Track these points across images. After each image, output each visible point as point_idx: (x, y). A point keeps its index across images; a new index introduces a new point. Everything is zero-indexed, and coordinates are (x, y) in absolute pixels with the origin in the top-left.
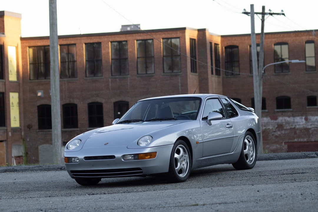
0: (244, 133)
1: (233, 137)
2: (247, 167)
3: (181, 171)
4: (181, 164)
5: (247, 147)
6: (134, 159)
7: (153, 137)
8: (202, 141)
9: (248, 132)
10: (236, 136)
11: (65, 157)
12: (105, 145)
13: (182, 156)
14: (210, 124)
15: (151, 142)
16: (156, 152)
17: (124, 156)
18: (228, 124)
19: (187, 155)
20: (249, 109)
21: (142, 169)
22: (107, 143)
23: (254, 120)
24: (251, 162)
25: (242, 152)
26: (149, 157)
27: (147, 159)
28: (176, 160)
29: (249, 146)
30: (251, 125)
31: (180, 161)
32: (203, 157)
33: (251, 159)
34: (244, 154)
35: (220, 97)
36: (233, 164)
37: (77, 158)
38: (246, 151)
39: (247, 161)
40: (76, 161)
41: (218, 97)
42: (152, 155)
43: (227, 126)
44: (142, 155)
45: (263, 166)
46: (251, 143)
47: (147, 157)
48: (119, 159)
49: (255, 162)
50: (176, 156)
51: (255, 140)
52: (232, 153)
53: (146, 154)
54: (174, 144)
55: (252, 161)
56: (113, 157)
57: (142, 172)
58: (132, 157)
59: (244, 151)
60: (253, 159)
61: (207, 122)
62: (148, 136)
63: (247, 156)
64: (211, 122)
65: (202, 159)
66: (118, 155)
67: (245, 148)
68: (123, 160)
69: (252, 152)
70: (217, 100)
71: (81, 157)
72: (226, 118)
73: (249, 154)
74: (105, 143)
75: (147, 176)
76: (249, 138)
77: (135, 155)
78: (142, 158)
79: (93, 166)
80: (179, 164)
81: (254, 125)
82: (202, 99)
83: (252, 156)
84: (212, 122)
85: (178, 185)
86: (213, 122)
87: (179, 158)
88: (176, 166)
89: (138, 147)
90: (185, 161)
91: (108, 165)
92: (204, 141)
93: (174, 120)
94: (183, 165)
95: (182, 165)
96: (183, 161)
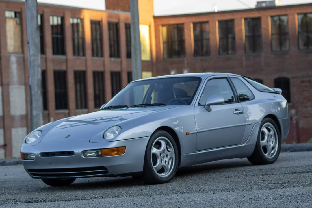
0: (261, 121)
1: (245, 125)
2: (266, 162)
3: (162, 170)
4: (161, 161)
5: (266, 137)
6: (98, 155)
7: (122, 128)
8: (196, 132)
9: (267, 119)
10: (247, 125)
11: (22, 153)
12: (66, 137)
13: (164, 151)
14: (210, 110)
15: (120, 134)
16: (125, 147)
17: (84, 152)
18: (236, 110)
19: (172, 150)
20: (273, 91)
21: (107, 168)
22: (69, 136)
23: (279, 104)
24: (272, 156)
25: (258, 144)
26: (116, 152)
27: (114, 155)
28: (155, 156)
29: (268, 136)
30: (275, 110)
31: (161, 158)
32: (198, 151)
33: (273, 152)
34: (260, 146)
35: (229, 76)
36: (248, 158)
37: (33, 154)
38: (263, 143)
39: (266, 155)
40: (32, 158)
41: (227, 76)
42: (120, 150)
43: (235, 112)
44: (106, 150)
45: (292, 159)
46: (272, 132)
47: (113, 153)
48: (79, 155)
49: (277, 154)
50: (154, 150)
51: (278, 128)
52: (244, 145)
53: (113, 149)
54: (151, 136)
55: (273, 154)
56: (71, 153)
57: (107, 172)
58: (95, 153)
59: (261, 142)
60: (275, 151)
61: (205, 107)
62: (116, 127)
63: (265, 149)
64: (209, 108)
65: (196, 153)
66: (78, 151)
67: (263, 139)
68: (83, 157)
69: (273, 143)
70: (225, 80)
71: (37, 152)
72: (236, 101)
73: (269, 146)
74: (66, 136)
75: (118, 177)
76: (270, 126)
77: (98, 150)
78: (106, 154)
79: (50, 164)
80: (159, 161)
81: (278, 111)
82: (203, 79)
83: (273, 148)
84: (211, 107)
85: (158, 187)
86: (214, 108)
87: (158, 154)
88: (155, 164)
89: (104, 140)
90: (168, 157)
91: (67, 163)
92: (198, 131)
93: (162, 106)
94: (165, 162)
95: (163, 162)
96: (165, 157)
